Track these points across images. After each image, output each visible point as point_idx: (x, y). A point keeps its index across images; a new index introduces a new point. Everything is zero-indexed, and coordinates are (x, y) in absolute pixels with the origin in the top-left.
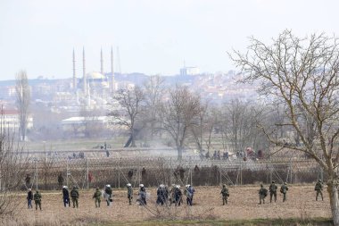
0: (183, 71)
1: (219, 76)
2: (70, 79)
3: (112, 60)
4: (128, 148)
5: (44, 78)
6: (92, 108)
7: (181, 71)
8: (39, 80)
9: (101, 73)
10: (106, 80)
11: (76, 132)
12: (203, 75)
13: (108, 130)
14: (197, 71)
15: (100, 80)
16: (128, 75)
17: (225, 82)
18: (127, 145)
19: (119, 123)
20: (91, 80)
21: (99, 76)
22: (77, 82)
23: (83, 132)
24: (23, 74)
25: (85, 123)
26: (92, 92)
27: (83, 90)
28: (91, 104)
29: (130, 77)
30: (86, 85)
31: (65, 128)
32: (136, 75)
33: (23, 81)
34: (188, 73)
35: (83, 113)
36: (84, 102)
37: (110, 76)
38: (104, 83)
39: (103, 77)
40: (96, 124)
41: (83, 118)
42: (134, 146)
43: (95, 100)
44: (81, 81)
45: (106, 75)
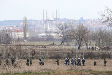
0: (82, 18)
1: (94, 20)
2: (42, 20)
3: (57, 14)
4: (62, 45)
5: (33, 20)
6: (49, 30)
7: (81, 18)
8: (31, 20)
9: (53, 18)
10: (54, 21)
11: (43, 39)
12: (89, 20)
13: (55, 38)
14: (87, 18)
15: (52, 21)
16: (62, 19)
17: (96, 22)
18: (61, 44)
19: (59, 36)
20: (49, 21)
21: (52, 19)
22: (44, 21)
23: (46, 39)
24: (25, 18)
25: (47, 36)
26: (49, 25)
27: (46, 24)
28: (49, 29)
29: (63, 20)
31: (40, 37)
32: (65, 19)
33: (25, 20)
34: (83, 19)
35: (46, 32)
36: (47, 28)
37: (56, 19)
38: (54, 22)
39: (53, 20)
40: (51, 36)
41: (46, 34)
42: (64, 44)
43: (51, 28)
44: (46, 21)
45: (54, 19)
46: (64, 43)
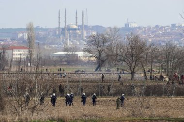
0: (127, 25)
1: (149, 29)
2: (56, 29)
4: (96, 72)
5: (40, 27)
6: (70, 46)
7: (125, 24)
8: (37, 28)
9: (76, 25)
10: (79, 29)
11: (62, 61)
12: (139, 28)
14: (136, 25)
15: (75, 29)
16: (93, 27)
17: (153, 32)
18: (96, 70)
19: (92, 56)
20: (69, 29)
21: (75, 27)
22: (61, 30)
23: (66, 61)
25: (67, 56)
26: (70, 37)
27: (65, 36)
28: (69, 44)
30: (67, 32)
31: (55, 59)
32: (97, 27)
34: (130, 26)
35: (65, 50)
36: (66, 43)
37: (82, 27)
38: (78, 31)
39: (77, 27)
40: (74, 56)
41: (66, 53)
42: (101, 71)
43: (72, 42)
44: (63, 29)
45: (79, 26)
46: (102, 68)
